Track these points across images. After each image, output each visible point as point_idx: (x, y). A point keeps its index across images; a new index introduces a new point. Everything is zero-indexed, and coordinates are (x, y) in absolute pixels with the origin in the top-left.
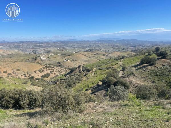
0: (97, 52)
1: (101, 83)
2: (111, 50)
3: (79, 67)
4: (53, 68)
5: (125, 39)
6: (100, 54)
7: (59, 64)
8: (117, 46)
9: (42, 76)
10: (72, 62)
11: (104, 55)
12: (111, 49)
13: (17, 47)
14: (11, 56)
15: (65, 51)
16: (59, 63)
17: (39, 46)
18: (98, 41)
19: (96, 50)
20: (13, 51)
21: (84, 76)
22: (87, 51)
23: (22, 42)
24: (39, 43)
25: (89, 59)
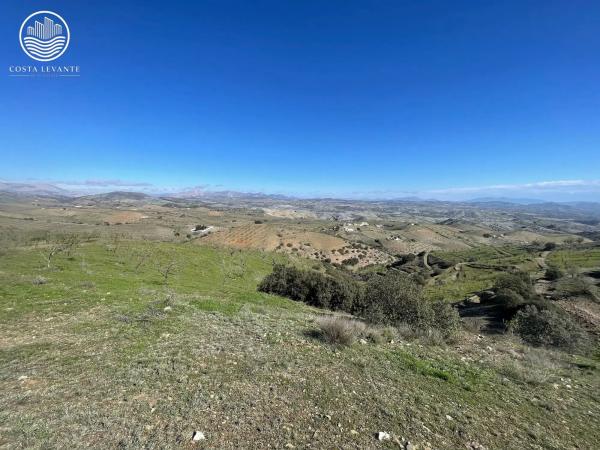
0: (468, 227)
1: (476, 299)
2: (508, 225)
3: (421, 255)
4: (366, 249)
5: (556, 200)
6: (475, 233)
7: (378, 244)
8: (529, 218)
9: (344, 262)
10: (405, 244)
11: (486, 236)
12: (511, 224)
13: (310, 208)
14: (300, 222)
15: (392, 219)
16: (377, 241)
17: (344, 208)
18: (474, 204)
19: (464, 222)
20: (304, 214)
21: (432, 275)
22: (442, 223)
23: (318, 200)
24: (346, 202)
25: (446, 242)
